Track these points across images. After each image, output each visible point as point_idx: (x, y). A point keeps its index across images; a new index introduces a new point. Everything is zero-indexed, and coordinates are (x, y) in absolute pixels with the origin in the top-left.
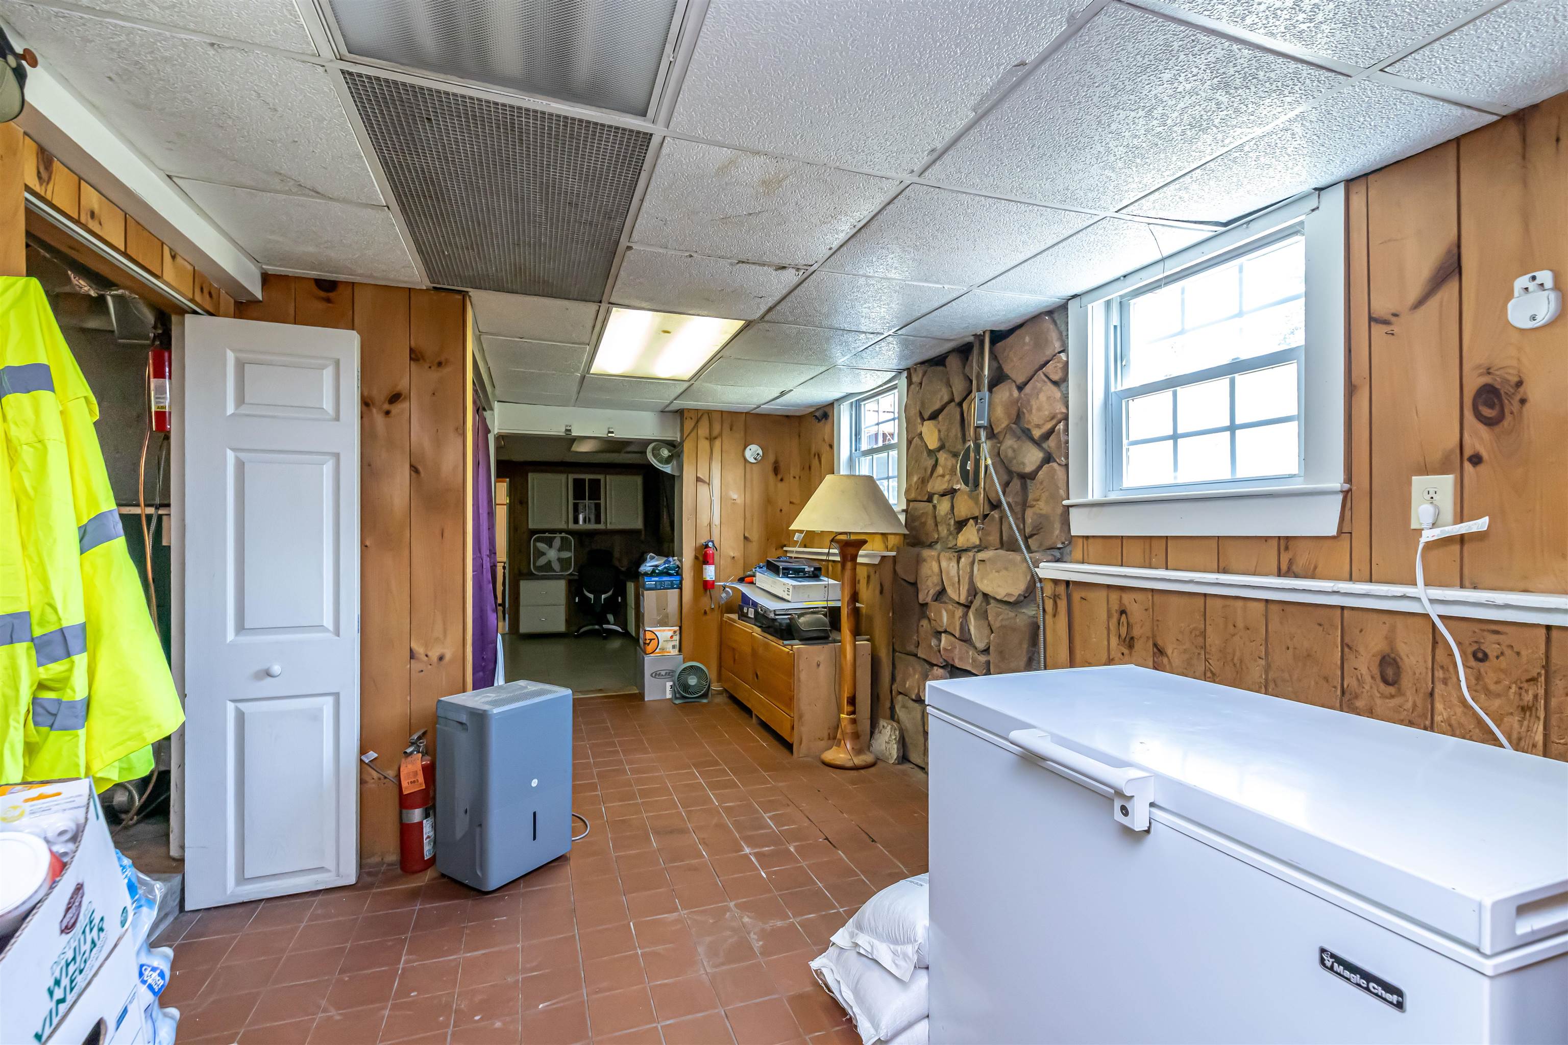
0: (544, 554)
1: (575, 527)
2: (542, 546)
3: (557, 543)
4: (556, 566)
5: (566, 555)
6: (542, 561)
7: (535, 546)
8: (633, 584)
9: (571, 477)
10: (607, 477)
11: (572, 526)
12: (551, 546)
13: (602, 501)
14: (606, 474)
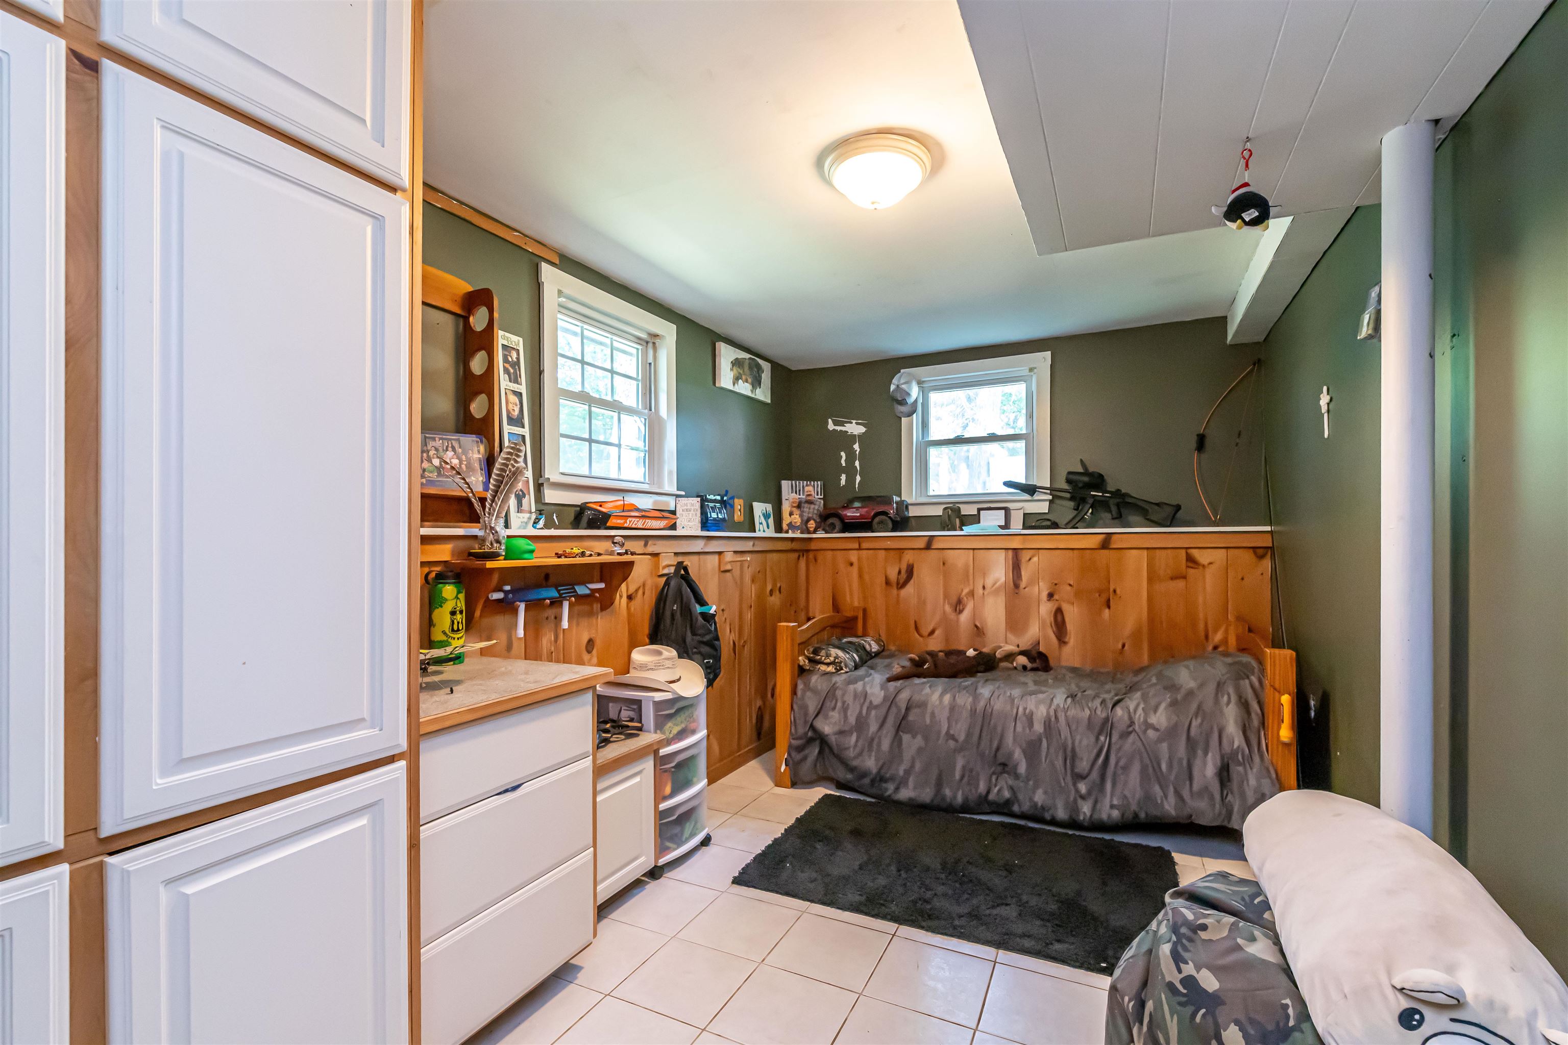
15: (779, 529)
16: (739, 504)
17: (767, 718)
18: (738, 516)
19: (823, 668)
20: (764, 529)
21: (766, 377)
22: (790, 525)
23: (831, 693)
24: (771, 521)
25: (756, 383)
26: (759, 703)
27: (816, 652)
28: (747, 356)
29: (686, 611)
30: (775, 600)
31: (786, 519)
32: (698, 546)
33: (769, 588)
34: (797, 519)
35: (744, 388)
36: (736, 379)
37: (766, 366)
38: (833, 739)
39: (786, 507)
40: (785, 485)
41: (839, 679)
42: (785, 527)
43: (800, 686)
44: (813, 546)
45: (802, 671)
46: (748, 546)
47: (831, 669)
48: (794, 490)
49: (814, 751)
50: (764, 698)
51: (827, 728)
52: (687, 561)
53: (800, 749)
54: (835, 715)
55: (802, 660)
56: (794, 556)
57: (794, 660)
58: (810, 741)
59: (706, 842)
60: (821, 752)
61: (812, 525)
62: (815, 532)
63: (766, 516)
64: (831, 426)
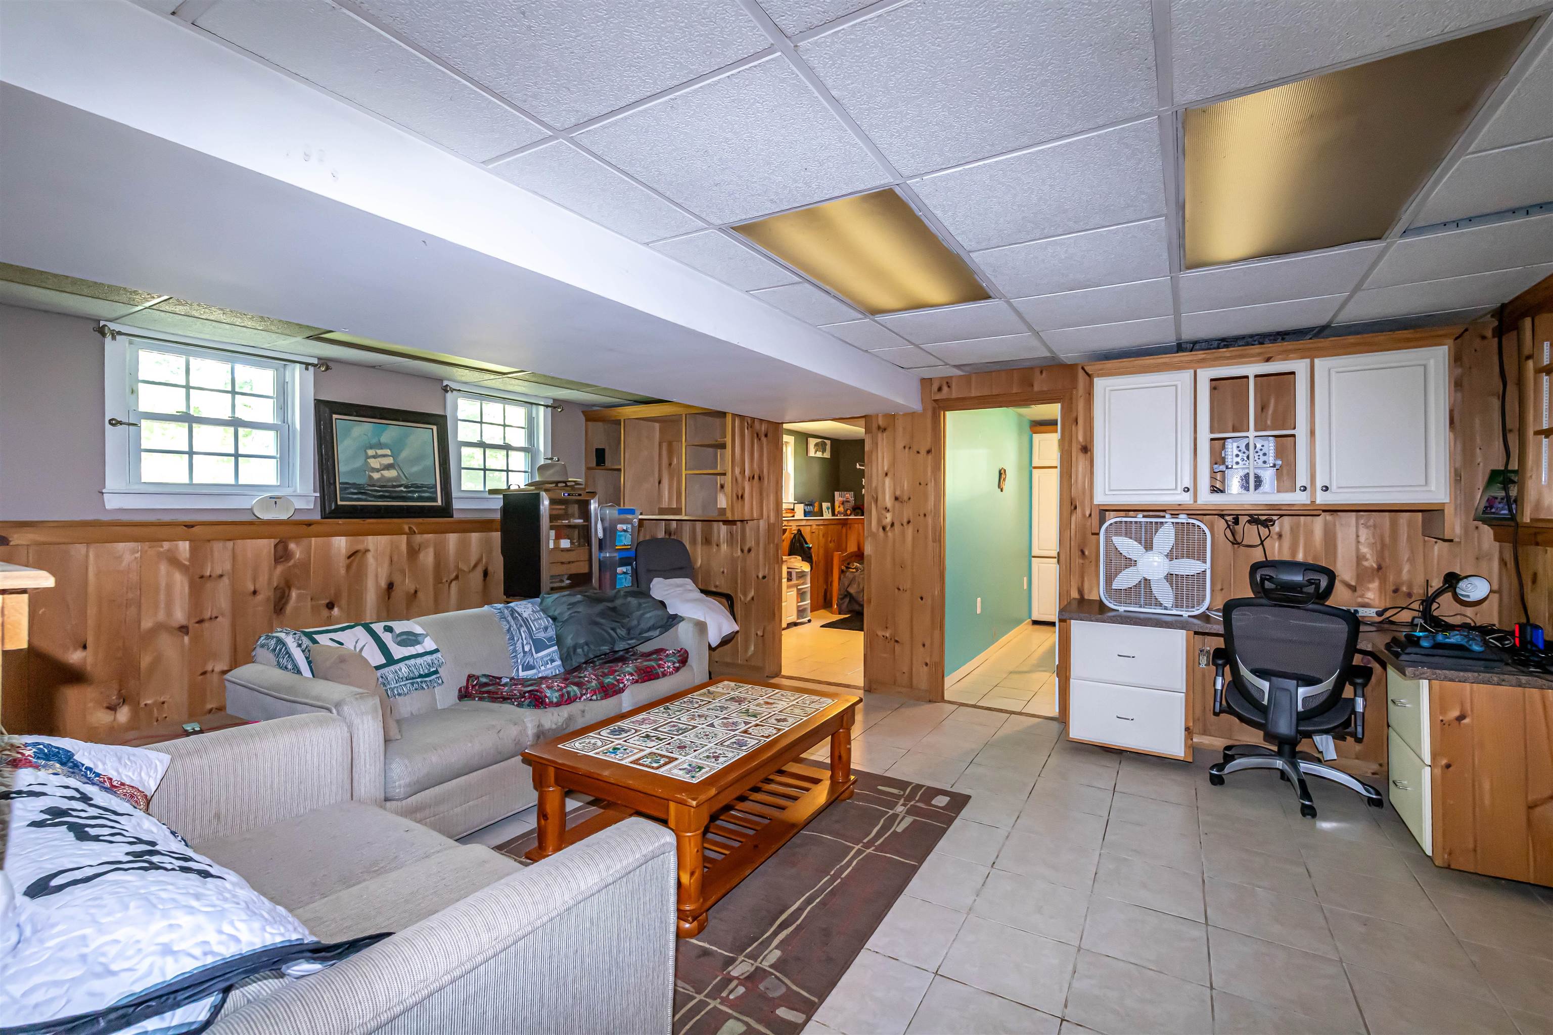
0: (1130, 563)
1: (1217, 500)
2: (1126, 545)
3: (1166, 537)
4: (1165, 594)
5: (1189, 567)
6: (1126, 580)
7: (1108, 540)
8: (1425, 684)
9: (1206, 375)
10: (1317, 361)
11: (1206, 498)
12: (1149, 546)
13: (1301, 431)
14: (1311, 355)
15: (833, 514)
16: (816, 505)
17: (828, 594)
18: (816, 509)
19: (851, 570)
20: (827, 515)
21: (828, 447)
22: (838, 512)
23: (854, 578)
24: (830, 510)
25: (824, 451)
26: (825, 587)
27: (848, 564)
28: (820, 440)
29: (802, 545)
30: (832, 545)
31: (837, 509)
32: (804, 523)
33: (829, 539)
34: (842, 509)
35: (819, 454)
36: (815, 453)
37: (828, 442)
38: (854, 594)
39: (837, 504)
40: (837, 494)
41: (857, 574)
42: (836, 513)
43: (842, 577)
44: (849, 522)
45: (843, 571)
46: (821, 523)
47: (854, 570)
48: (841, 496)
49: (847, 600)
50: (827, 586)
51: (852, 590)
52: (802, 528)
53: (842, 599)
54: (855, 586)
55: (843, 568)
56: (840, 526)
57: (840, 568)
58: (845, 596)
59: (809, 621)
60: (850, 601)
61: (849, 512)
62: (850, 515)
63: (828, 508)
64: (858, 466)
